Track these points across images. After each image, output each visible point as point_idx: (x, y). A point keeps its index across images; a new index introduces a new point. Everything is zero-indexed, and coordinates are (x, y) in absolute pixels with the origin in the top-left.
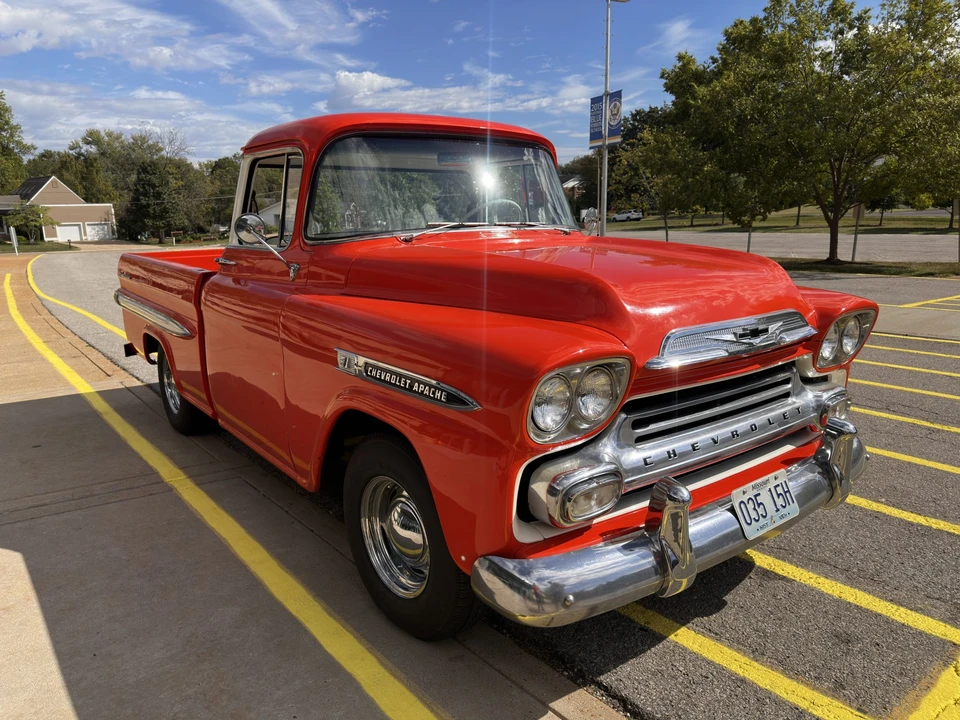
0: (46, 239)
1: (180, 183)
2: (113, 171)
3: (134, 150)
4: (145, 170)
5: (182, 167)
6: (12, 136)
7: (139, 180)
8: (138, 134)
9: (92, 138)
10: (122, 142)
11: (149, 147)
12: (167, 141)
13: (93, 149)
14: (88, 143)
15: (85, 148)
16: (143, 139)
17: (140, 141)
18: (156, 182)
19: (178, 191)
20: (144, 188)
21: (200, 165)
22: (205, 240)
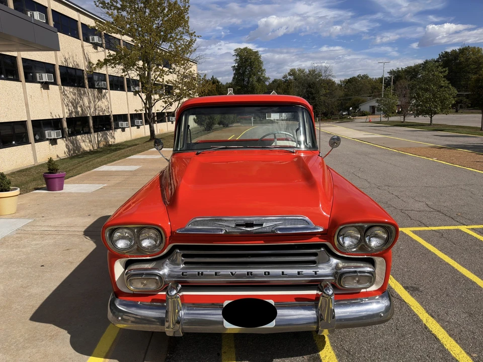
0: (267, 118)
1: (328, 91)
2: (298, 87)
3: (309, 77)
4: (310, 86)
5: (330, 83)
6: (262, 74)
7: (307, 91)
8: (311, 69)
9: (293, 72)
10: (304, 73)
11: (316, 74)
12: (323, 71)
13: (292, 78)
14: (290, 75)
15: (289, 77)
16: (314, 71)
17: (313, 72)
18: (313, 91)
19: (325, 95)
20: (308, 95)
21: (341, 81)
22: (333, 119)
